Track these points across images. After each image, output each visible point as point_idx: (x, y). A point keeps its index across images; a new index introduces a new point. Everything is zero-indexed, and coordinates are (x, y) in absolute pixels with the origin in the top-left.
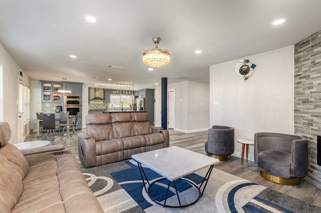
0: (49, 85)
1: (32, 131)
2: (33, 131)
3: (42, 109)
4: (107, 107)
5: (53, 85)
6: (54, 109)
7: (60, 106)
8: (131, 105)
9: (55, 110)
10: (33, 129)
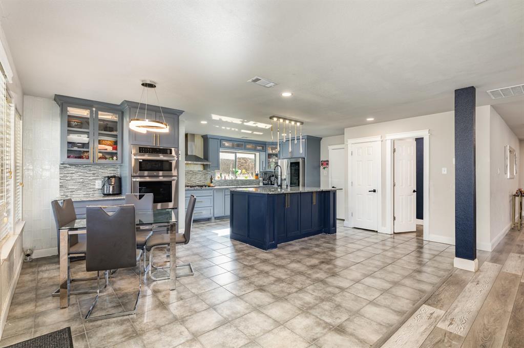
0: (85, 113)
1: (28, 255)
2: (34, 256)
3: (61, 186)
4: (211, 179)
5: (97, 114)
6: (98, 184)
7: (114, 177)
8: (257, 175)
9: (101, 187)
10: (32, 251)
